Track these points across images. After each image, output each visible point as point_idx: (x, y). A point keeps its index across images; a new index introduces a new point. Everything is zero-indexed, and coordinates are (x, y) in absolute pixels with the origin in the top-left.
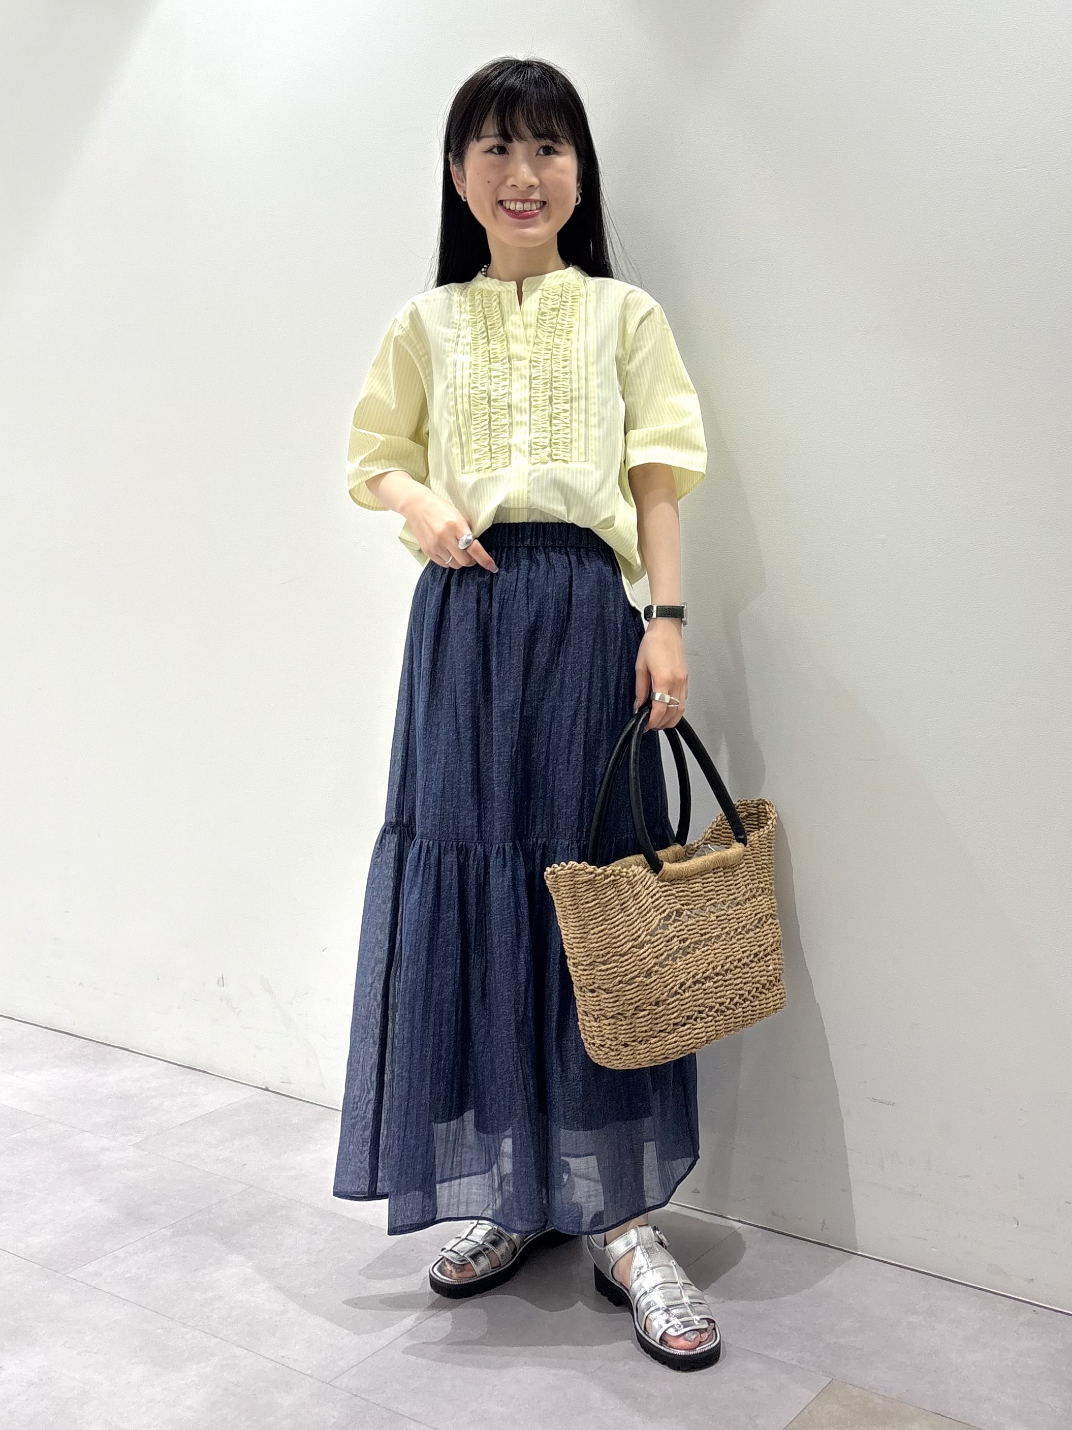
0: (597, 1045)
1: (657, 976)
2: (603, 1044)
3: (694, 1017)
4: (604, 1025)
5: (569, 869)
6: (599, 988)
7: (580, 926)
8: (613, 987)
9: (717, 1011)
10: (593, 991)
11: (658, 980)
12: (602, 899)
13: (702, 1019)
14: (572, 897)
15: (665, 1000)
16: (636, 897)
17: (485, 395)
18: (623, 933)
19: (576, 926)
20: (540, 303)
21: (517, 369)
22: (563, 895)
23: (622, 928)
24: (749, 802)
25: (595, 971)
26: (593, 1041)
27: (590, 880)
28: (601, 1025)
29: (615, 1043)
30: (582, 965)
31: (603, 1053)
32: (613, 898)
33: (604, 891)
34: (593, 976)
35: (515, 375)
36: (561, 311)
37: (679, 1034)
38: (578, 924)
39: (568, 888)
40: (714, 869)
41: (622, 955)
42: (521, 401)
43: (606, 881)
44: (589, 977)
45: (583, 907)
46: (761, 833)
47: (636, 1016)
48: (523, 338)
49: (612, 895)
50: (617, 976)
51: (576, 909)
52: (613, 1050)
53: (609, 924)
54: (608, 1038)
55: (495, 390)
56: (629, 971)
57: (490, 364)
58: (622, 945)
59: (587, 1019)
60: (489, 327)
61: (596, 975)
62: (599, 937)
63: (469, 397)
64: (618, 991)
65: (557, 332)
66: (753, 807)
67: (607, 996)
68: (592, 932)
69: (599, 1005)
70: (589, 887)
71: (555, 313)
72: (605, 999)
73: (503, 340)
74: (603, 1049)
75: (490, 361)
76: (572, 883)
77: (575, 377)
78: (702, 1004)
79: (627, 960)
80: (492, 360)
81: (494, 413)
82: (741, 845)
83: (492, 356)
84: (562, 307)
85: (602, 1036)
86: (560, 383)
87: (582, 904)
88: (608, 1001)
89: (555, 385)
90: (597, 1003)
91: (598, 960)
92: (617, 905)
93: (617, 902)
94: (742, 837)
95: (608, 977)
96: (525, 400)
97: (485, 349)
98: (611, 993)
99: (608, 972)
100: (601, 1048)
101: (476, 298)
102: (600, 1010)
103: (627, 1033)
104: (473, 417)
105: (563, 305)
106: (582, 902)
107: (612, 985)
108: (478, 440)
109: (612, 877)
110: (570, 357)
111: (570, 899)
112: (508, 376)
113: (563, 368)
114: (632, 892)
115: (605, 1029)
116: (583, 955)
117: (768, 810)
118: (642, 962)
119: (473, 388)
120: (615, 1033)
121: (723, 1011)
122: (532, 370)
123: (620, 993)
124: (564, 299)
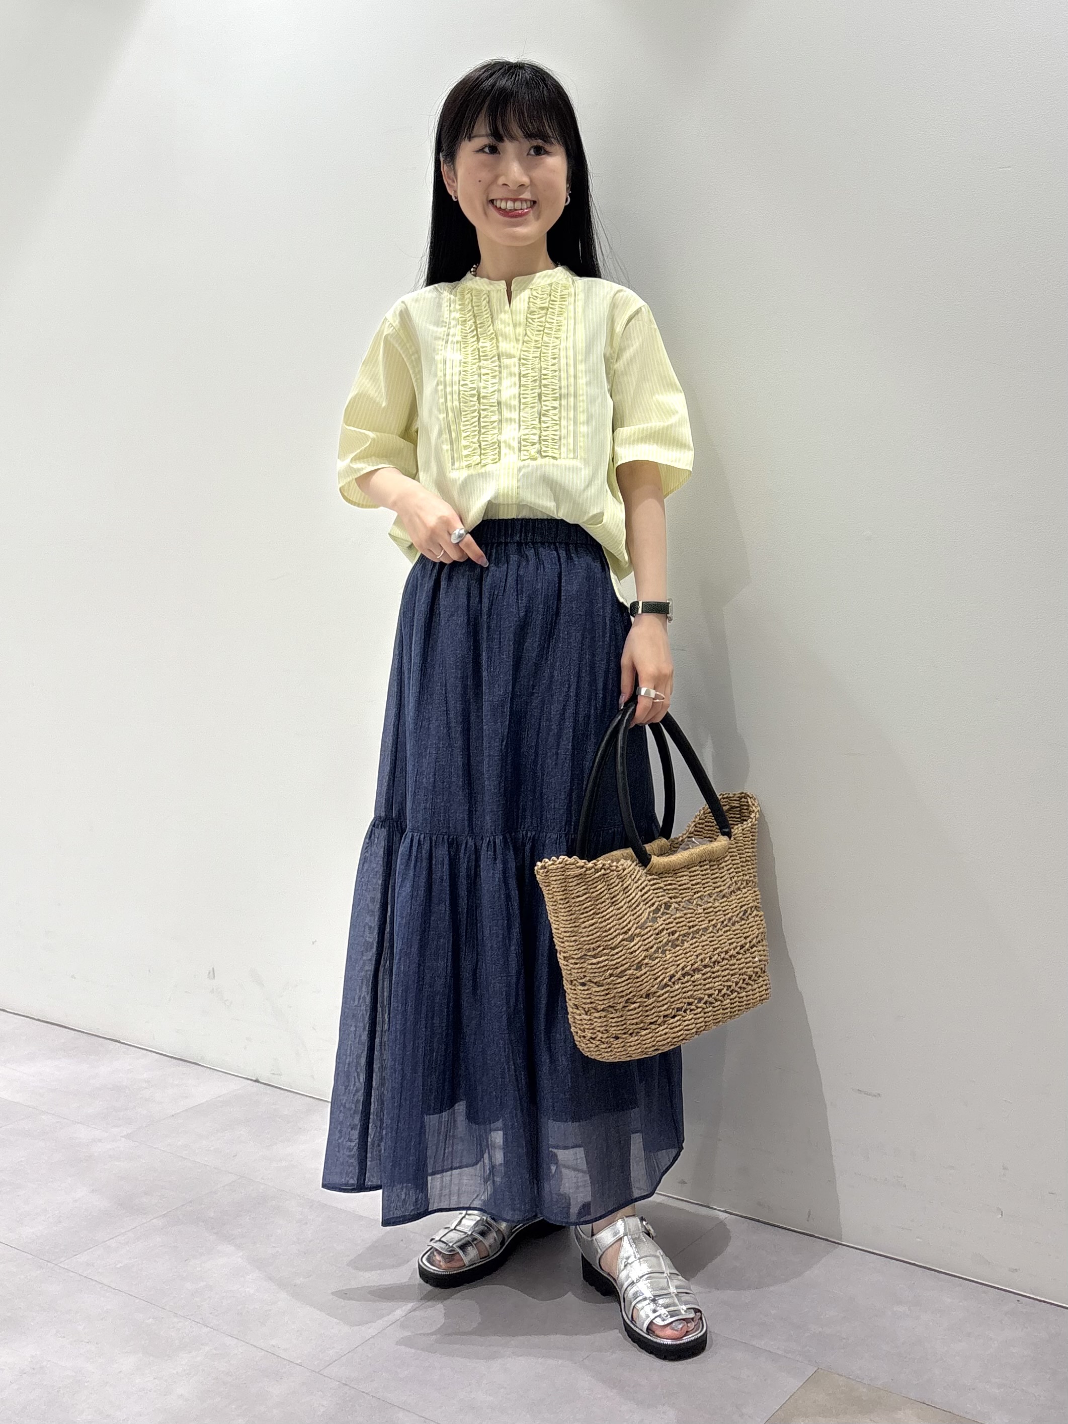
0: (587, 1038)
1: (647, 969)
2: (593, 1036)
3: (683, 1009)
4: (595, 1018)
5: (560, 863)
6: (590, 981)
7: (571, 920)
8: (604, 980)
9: (705, 1003)
10: (583, 984)
11: (648, 973)
12: (593, 893)
13: (691, 1010)
14: (563, 891)
15: (655, 993)
16: (626, 890)
17: (475, 392)
18: (613, 926)
19: (567, 920)
20: (529, 302)
21: (507, 367)
22: (554, 890)
23: (612, 922)
24: (731, 795)
25: (586, 964)
26: (583, 1034)
27: (581, 874)
28: (592, 1018)
29: (606, 1036)
30: (573, 958)
31: (594, 1046)
32: (603, 891)
33: (595, 885)
34: (584, 970)
35: (505, 372)
36: (550, 310)
37: (669, 1026)
38: (569, 918)
39: (559, 882)
40: (700, 862)
41: (613, 949)
42: (510, 398)
43: (597, 875)
44: (580, 971)
45: (574, 901)
46: (745, 826)
47: (627, 1009)
48: (512, 336)
49: (603, 889)
50: (608, 970)
51: (567, 903)
52: (603, 1043)
53: (599, 918)
54: (599, 1031)
55: (485, 388)
56: (620, 965)
57: (480, 362)
58: (613, 939)
59: (578, 1012)
60: (479, 326)
61: (587, 969)
62: (590, 931)
63: (459, 394)
64: (608, 984)
65: (546, 331)
66: (735, 800)
67: (598, 989)
68: (583, 926)
69: (590, 998)
70: (579, 881)
71: (544, 312)
72: (596, 992)
73: (493, 338)
74: (594, 1042)
75: (479, 359)
76: (563, 877)
77: (563, 375)
78: (691, 995)
79: (617, 953)
80: (482, 358)
81: (484, 410)
82: (726, 838)
83: (481, 354)
84: (550, 306)
85: (593, 1029)
86: (550, 380)
87: (573, 898)
88: (599, 994)
89: (544, 382)
90: (588, 996)
91: (589, 954)
92: (608, 899)
93: (607, 896)
94: (727, 830)
95: (599, 970)
96: (514, 397)
97: (475, 347)
98: (602, 986)
99: (599, 966)
100: (592, 1041)
101: (466, 297)
102: (591, 1003)
103: (618, 1026)
104: (463, 413)
105: (552, 304)
106: (573, 896)
107: (603, 978)
108: (468, 436)
109: (603, 871)
110: (559, 355)
111: (561, 893)
112: (497, 373)
113: (552, 365)
114: (622, 885)
115: (596, 1022)
116: (574, 948)
117: (750, 803)
118: (632, 955)
119: (463, 385)
120: (606, 1026)
121: (711, 1003)
122: (522, 368)
123: (611, 986)
124: (552, 298)
